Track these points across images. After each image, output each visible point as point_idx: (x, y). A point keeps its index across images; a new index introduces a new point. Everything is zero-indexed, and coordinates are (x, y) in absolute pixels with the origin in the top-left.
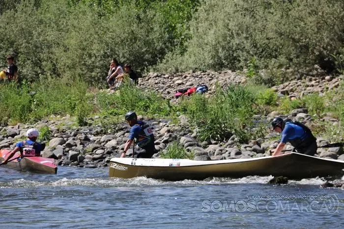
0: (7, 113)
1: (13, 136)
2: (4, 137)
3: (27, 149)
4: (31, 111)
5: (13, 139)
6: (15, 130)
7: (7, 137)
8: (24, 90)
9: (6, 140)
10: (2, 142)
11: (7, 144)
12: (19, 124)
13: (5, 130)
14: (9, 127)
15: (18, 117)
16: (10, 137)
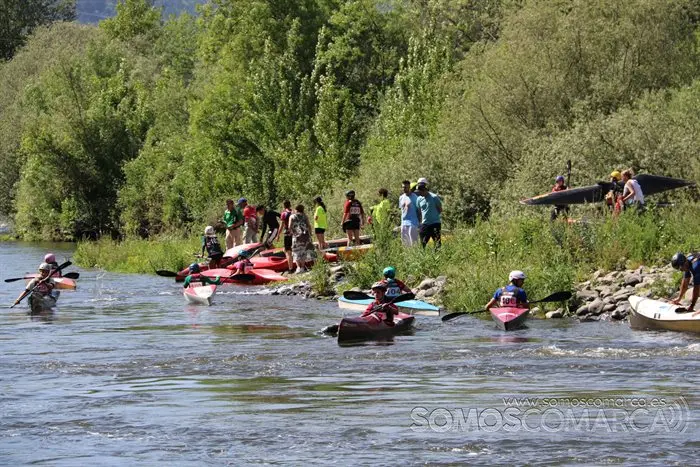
0: (625, 252)
1: (633, 284)
2: (620, 286)
3: (506, 297)
4: (658, 248)
5: (633, 289)
6: (636, 275)
7: (625, 285)
8: (648, 219)
9: (623, 290)
10: (619, 292)
11: (624, 296)
12: (641, 267)
13: (622, 276)
14: (628, 272)
15: (640, 258)
16: (629, 286)
